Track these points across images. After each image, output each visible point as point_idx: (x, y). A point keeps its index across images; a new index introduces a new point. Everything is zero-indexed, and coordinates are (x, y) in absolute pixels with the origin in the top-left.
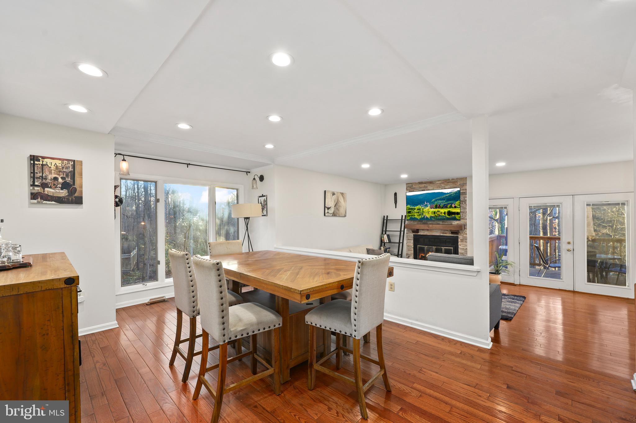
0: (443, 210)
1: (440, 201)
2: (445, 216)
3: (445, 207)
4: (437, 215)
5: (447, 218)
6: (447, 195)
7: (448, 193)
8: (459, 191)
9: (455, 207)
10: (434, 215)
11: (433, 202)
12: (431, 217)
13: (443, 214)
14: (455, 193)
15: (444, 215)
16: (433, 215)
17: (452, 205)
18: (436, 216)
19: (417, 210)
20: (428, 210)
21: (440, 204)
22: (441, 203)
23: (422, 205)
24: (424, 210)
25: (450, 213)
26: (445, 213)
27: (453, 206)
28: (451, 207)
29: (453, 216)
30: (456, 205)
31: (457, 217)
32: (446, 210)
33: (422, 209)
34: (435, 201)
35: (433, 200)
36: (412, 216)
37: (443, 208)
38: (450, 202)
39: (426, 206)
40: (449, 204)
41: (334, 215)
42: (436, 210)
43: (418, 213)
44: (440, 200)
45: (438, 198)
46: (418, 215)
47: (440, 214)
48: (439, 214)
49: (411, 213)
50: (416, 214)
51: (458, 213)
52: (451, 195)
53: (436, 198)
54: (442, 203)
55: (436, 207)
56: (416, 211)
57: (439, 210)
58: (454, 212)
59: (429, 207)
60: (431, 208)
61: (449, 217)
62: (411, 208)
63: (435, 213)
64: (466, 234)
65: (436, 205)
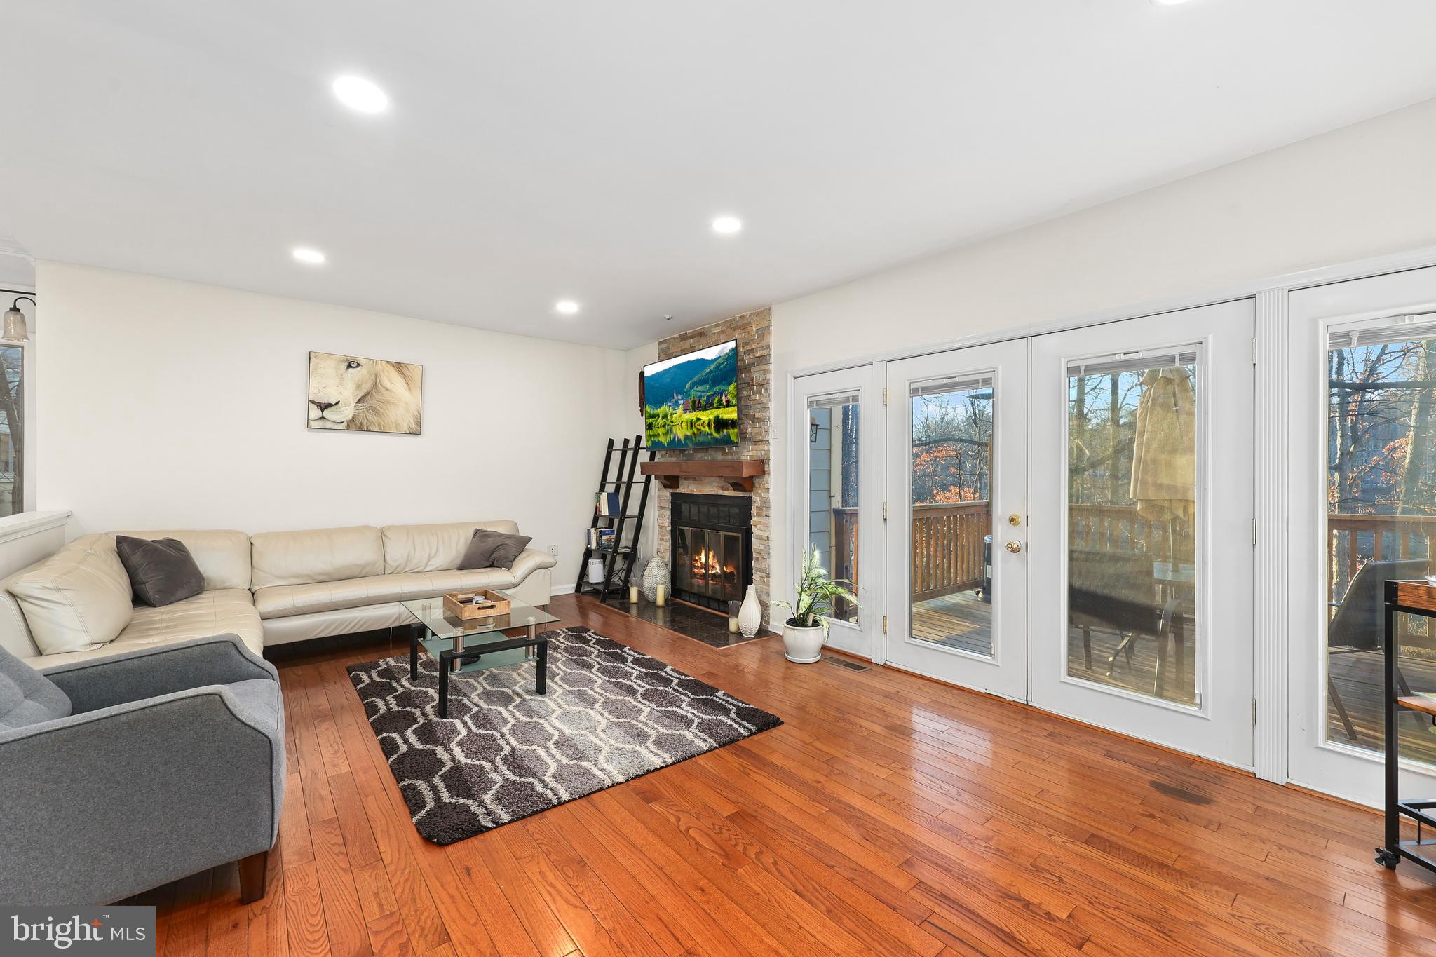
0: (707, 416)
1: (700, 388)
2: (711, 434)
3: (708, 406)
4: (696, 431)
5: (714, 438)
6: (712, 368)
7: (713, 361)
8: (735, 351)
9: (728, 404)
10: (691, 431)
11: (688, 391)
12: (687, 437)
13: (707, 428)
14: (727, 360)
15: (709, 432)
16: (689, 433)
17: (721, 397)
18: (694, 434)
19: (663, 418)
20: (680, 416)
21: (701, 396)
22: (703, 394)
23: (670, 402)
24: (673, 419)
25: (720, 424)
26: (709, 424)
27: (724, 400)
28: (720, 405)
29: (725, 431)
30: (729, 397)
31: (734, 434)
32: (712, 415)
33: (671, 415)
34: (692, 387)
35: (688, 386)
36: (654, 436)
37: (704, 408)
38: (717, 388)
39: (677, 405)
40: (715, 394)
41: (354, 425)
42: (694, 416)
43: (664, 426)
44: (701, 381)
45: (696, 378)
46: (663, 434)
47: (702, 428)
48: (698, 427)
49: (652, 429)
50: (661, 431)
51: (734, 424)
52: (720, 364)
53: (691, 379)
54: (702, 392)
55: (694, 407)
56: (660, 421)
57: (699, 414)
58: (726, 420)
59: (681, 409)
60: (685, 411)
61: (716, 435)
62: (651, 412)
63: (692, 425)
64: (768, 490)
65: (694, 402)
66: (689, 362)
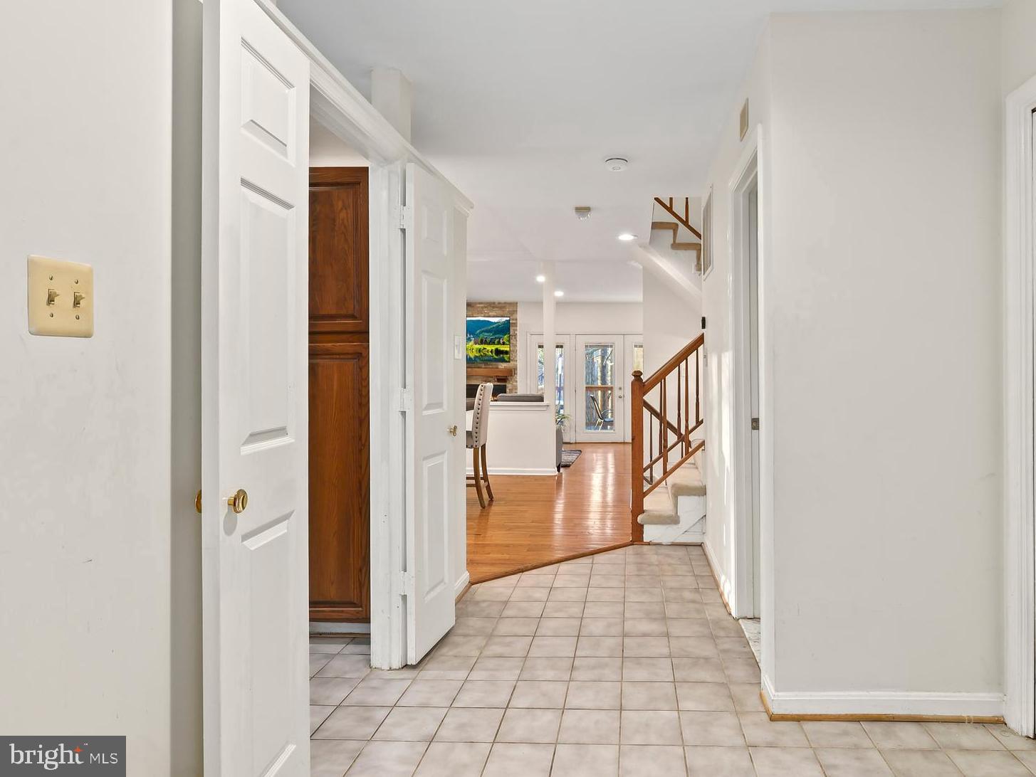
0: (490, 348)
1: (486, 334)
2: (492, 356)
3: (492, 342)
5: (494, 358)
6: (494, 326)
7: (495, 323)
8: (508, 321)
9: (504, 344)
11: (478, 334)
12: (476, 357)
13: (490, 354)
14: (504, 325)
16: (478, 354)
18: (481, 355)
20: (472, 346)
21: (487, 338)
25: (498, 352)
26: (492, 352)
27: (501, 341)
28: (499, 343)
29: (501, 356)
30: (504, 341)
31: (506, 357)
32: (493, 347)
34: (480, 333)
35: (478, 331)
37: (489, 344)
38: (497, 336)
39: (469, 340)
40: (496, 339)
42: (481, 347)
44: (487, 331)
45: (485, 329)
47: (487, 353)
48: (484, 353)
51: (506, 353)
52: (499, 326)
53: (481, 329)
54: (489, 336)
55: (482, 342)
57: (485, 346)
58: (502, 351)
59: (472, 342)
60: (476, 343)
61: (496, 357)
63: (480, 351)
64: (516, 382)
65: (482, 340)
66: (479, 320)
